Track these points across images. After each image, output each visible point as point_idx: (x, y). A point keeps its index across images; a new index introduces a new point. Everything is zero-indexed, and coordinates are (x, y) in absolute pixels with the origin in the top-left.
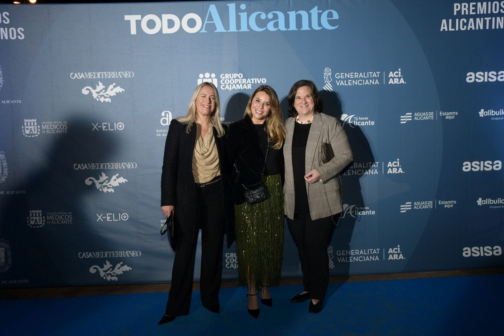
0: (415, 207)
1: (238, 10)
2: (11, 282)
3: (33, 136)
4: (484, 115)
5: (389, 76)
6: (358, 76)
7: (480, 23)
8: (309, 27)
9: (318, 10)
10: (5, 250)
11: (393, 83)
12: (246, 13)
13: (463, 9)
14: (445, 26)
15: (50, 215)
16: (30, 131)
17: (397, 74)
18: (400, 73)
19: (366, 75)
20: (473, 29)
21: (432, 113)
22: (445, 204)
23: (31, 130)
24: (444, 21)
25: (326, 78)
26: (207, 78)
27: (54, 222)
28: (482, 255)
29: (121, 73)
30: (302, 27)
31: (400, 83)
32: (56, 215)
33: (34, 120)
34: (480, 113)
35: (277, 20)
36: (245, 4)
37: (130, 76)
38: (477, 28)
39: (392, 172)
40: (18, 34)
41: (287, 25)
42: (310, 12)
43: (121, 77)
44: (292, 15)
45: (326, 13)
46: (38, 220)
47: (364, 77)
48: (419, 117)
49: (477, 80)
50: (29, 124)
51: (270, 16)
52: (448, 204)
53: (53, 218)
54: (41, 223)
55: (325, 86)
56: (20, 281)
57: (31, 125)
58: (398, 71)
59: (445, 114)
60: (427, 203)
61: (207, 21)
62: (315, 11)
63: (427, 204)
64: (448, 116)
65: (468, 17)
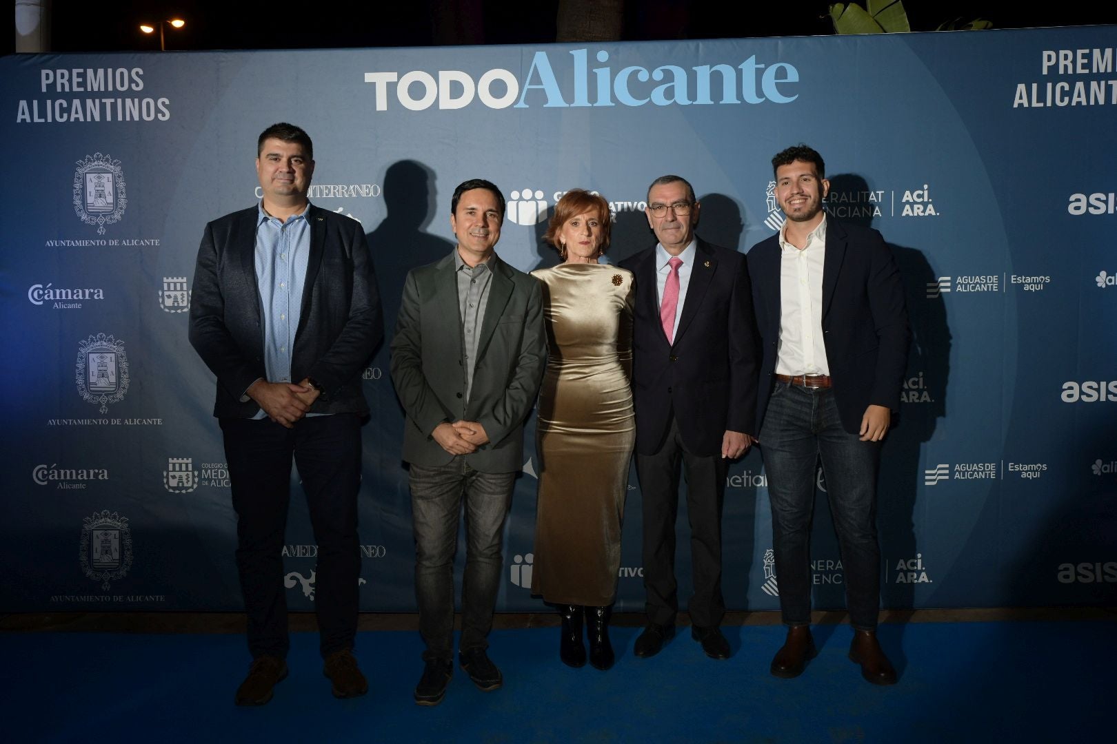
0: (957, 476)
1: (592, 63)
2: (131, 599)
3: (179, 311)
4: (1106, 284)
5: (904, 201)
6: (838, 200)
7: (1098, 92)
8: (738, 99)
9: (756, 64)
10: (121, 534)
11: (911, 214)
12: (608, 69)
13: (1062, 63)
14: (1022, 96)
15: (208, 469)
16: (174, 302)
17: (919, 196)
18: (926, 193)
19: (855, 198)
20: (1084, 103)
21: (995, 278)
22: (1023, 471)
23: (176, 300)
24: (1021, 87)
25: (770, 203)
26: (527, 201)
27: (216, 482)
28: (1099, 579)
29: (354, 188)
30: (722, 99)
31: (927, 214)
32: (220, 469)
33: (182, 278)
34: (1098, 279)
35: (672, 84)
36: (607, 51)
37: (372, 193)
38: (1092, 103)
39: (909, 400)
40: (158, 111)
41: (692, 93)
42: (740, 67)
43: (354, 195)
44: (703, 73)
45: (772, 70)
46: (184, 478)
47: (851, 201)
48: (966, 285)
49: (1092, 210)
50: (172, 288)
51: (658, 75)
52: (1029, 471)
53: (213, 474)
54: (190, 484)
55: (769, 219)
56: (149, 598)
57: (175, 289)
58: (923, 190)
59: (1022, 279)
60: (984, 466)
61: (530, 84)
62: (749, 66)
63: (984, 470)
64: (1029, 284)
65: (1072, 79)
